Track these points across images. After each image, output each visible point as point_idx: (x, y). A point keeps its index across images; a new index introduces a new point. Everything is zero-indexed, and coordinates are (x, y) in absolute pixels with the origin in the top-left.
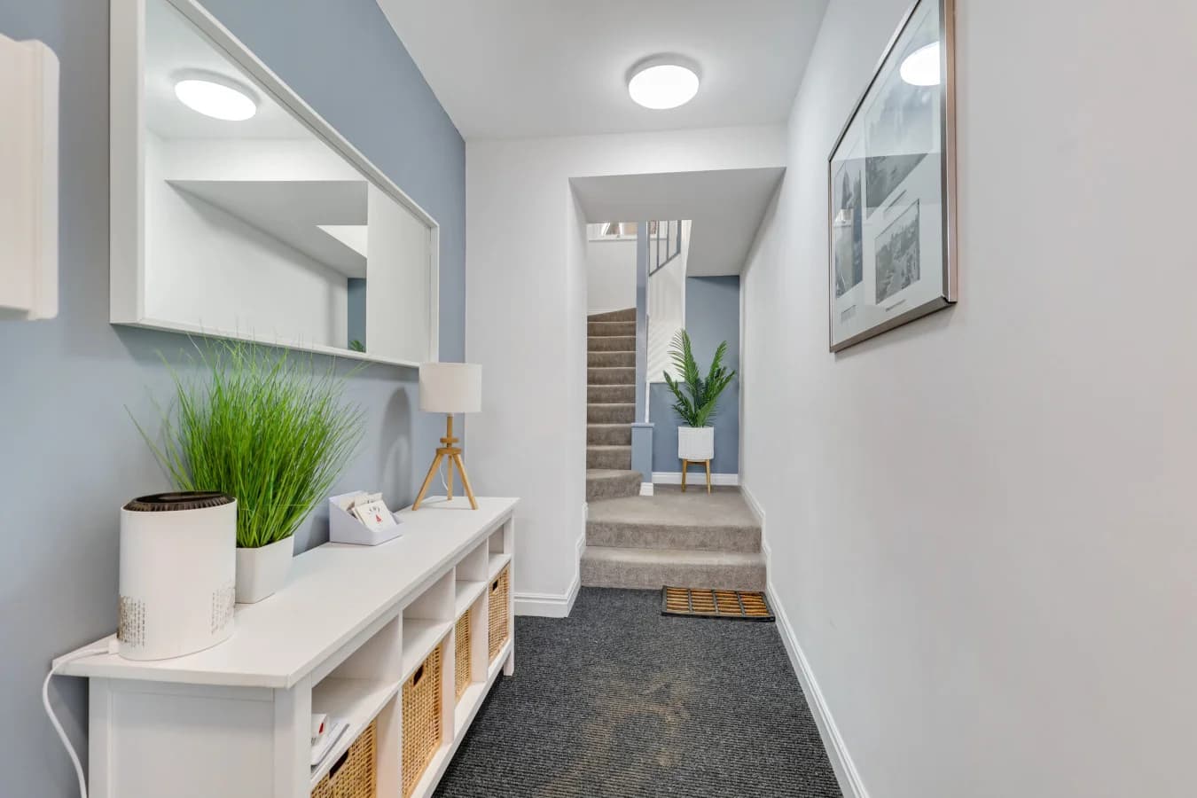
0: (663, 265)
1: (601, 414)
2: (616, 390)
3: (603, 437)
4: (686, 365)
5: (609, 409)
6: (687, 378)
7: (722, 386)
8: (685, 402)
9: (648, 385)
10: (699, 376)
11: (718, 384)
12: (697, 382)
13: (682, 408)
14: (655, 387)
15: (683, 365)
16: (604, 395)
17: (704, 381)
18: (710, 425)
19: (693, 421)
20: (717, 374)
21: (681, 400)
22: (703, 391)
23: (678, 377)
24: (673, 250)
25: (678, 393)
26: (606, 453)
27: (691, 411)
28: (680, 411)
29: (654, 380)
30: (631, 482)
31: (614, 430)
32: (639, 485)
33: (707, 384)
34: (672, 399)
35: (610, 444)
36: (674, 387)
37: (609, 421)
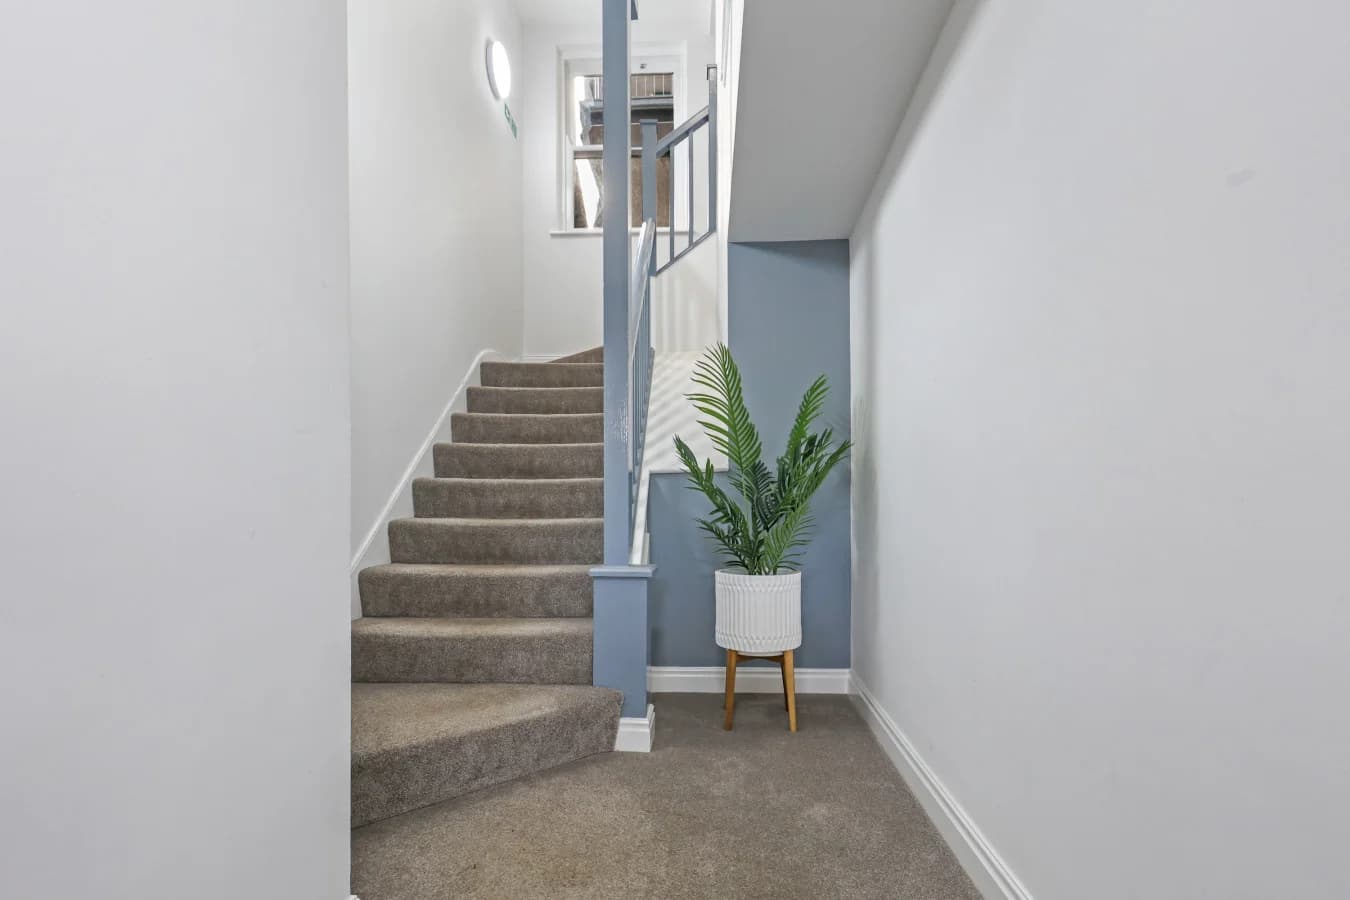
0: (681, 256)
1: (533, 542)
2: (573, 489)
3: (530, 600)
4: (732, 426)
5: (552, 531)
6: (735, 456)
7: (818, 477)
8: (733, 516)
9: (645, 476)
10: (762, 458)
11: (810, 471)
12: (756, 471)
13: (725, 527)
14: (662, 483)
15: (725, 427)
16: (547, 501)
17: (772, 468)
18: (793, 567)
19: (751, 559)
20: (804, 448)
21: (721, 508)
22: (773, 487)
23: (712, 455)
24: (701, 227)
25: (713, 493)
26: (527, 644)
27: (745, 537)
28: (719, 535)
29: (658, 466)
30: (586, 725)
31: (556, 580)
32: (613, 727)
33: (783, 473)
34: (701, 507)
35: (549, 615)
36: (704, 479)
37: (552, 559)
